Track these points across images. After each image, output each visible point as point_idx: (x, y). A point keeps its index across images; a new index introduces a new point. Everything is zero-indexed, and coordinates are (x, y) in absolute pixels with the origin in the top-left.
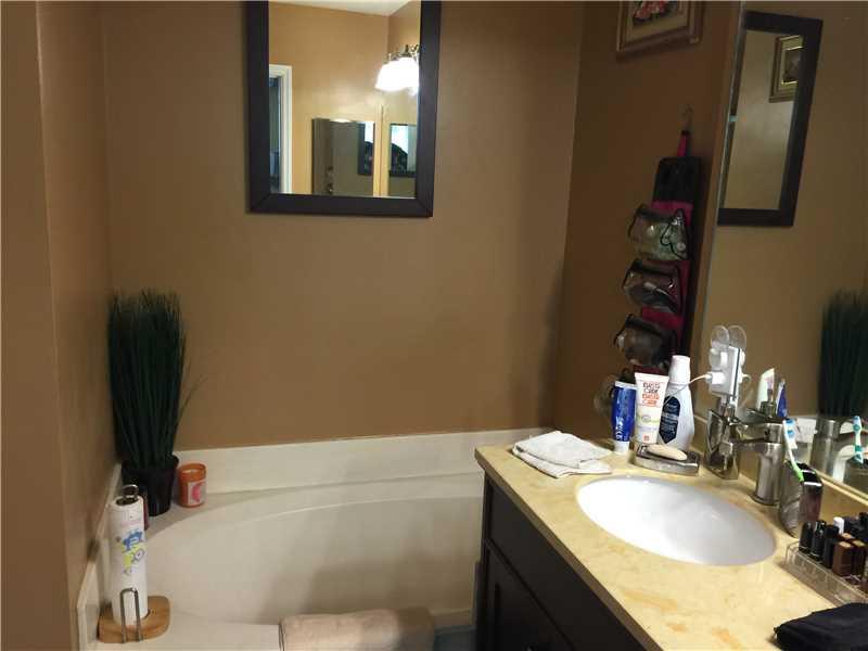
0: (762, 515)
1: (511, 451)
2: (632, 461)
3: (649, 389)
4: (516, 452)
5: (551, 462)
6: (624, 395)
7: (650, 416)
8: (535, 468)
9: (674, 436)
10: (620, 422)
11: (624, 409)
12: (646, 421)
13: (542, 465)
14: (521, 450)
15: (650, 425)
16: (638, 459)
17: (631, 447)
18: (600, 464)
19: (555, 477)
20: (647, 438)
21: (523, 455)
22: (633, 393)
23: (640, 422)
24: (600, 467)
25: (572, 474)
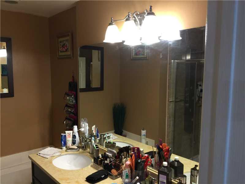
0: (90, 157)
1: (37, 154)
2: (66, 151)
3: (69, 134)
4: (38, 154)
5: (47, 155)
6: (63, 136)
7: (69, 140)
8: (43, 157)
9: (75, 143)
10: (63, 143)
11: (63, 140)
12: (69, 141)
13: (45, 156)
14: (40, 154)
15: (69, 142)
16: (67, 150)
17: (66, 147)
18: (58, 153)
19: (47, 158)
20: (69, 145)
21: (40, 155)
22: (65, 136)
23: (68, 142)
24: (58, 154)
25: (51, 157)
